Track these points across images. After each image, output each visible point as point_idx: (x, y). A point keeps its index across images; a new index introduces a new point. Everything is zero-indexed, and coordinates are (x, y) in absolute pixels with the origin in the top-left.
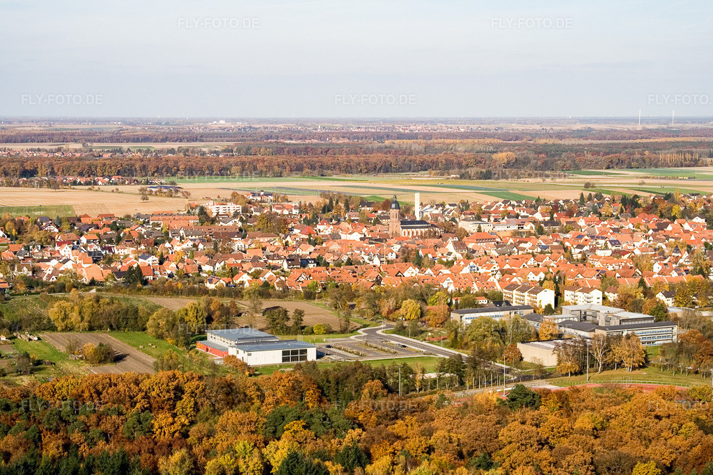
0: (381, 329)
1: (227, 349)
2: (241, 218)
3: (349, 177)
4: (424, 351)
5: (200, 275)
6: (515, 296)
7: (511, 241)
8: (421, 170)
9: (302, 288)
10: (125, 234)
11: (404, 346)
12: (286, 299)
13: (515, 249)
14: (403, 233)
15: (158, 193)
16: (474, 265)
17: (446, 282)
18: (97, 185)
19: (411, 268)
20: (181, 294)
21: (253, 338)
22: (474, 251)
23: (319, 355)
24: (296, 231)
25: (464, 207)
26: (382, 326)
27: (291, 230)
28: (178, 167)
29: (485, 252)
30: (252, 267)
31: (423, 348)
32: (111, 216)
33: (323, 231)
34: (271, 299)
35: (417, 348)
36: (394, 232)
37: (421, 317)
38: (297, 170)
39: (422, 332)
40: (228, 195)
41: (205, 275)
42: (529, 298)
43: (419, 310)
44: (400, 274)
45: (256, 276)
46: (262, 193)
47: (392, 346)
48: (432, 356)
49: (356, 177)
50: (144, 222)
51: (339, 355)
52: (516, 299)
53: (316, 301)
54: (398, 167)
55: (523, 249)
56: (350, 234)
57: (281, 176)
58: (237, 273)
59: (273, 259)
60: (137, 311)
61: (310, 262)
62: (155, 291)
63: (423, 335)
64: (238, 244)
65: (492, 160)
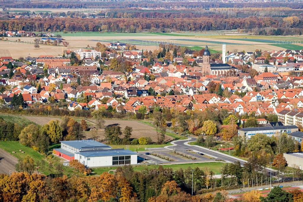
0: (187, 141)
1: (73, 155)
2: (100, 61)
3: (182, 33)
4: (216, 158)
5: (66, 101)
6: (286, 119)
7: (289, 78)
8: (233, 28)
9: (136, 111)
10: (16, 71)
11: (202, 154)
12: (123, 118)
13: (291, 84)
14: (212, 72)
15: (47, 43)
16: (260, 95)
17: (238, 108)
18: (7, 36)
19: (214, 97)
20: (50, 114)
21: (92, 147)
22: (261, 86)
23: (140, 160)
24: (137, 70)
25: (258, 55)
26: (189, 139)
27: (134, 69)
28: (64, 25)
29: (270, 87)
30: (102, 95)
31: (216, 156)
32: (9, 59)
33: (156, 71)
34: (113, 119)
35: (211, 156)
36: (206, 72)
37: (217, 132)
38: (146, 28)
39: (216, 144)
40: (94, 44)
41: (68, 101)
42: (297, 120)
43: (216, 128)
44: (206, 101)
45: (104, 102)
46: (118, 44)
47: (193, 154)
48: (221, 162)
49: (187, 33)
50: (32, 63)
51: (154, 160)
52: (287, 120)
53: (145, 120)
54: (216, 26)
55: (297, 84)
56: (175, 73)
57: (135, 32)
58: (91, 99)
59: (118, 90)
60: (13, 127)
61: (144, 92)
62: (31, 112)
63: (217, 146)
64: (95, 79)
65: (283, 21)
